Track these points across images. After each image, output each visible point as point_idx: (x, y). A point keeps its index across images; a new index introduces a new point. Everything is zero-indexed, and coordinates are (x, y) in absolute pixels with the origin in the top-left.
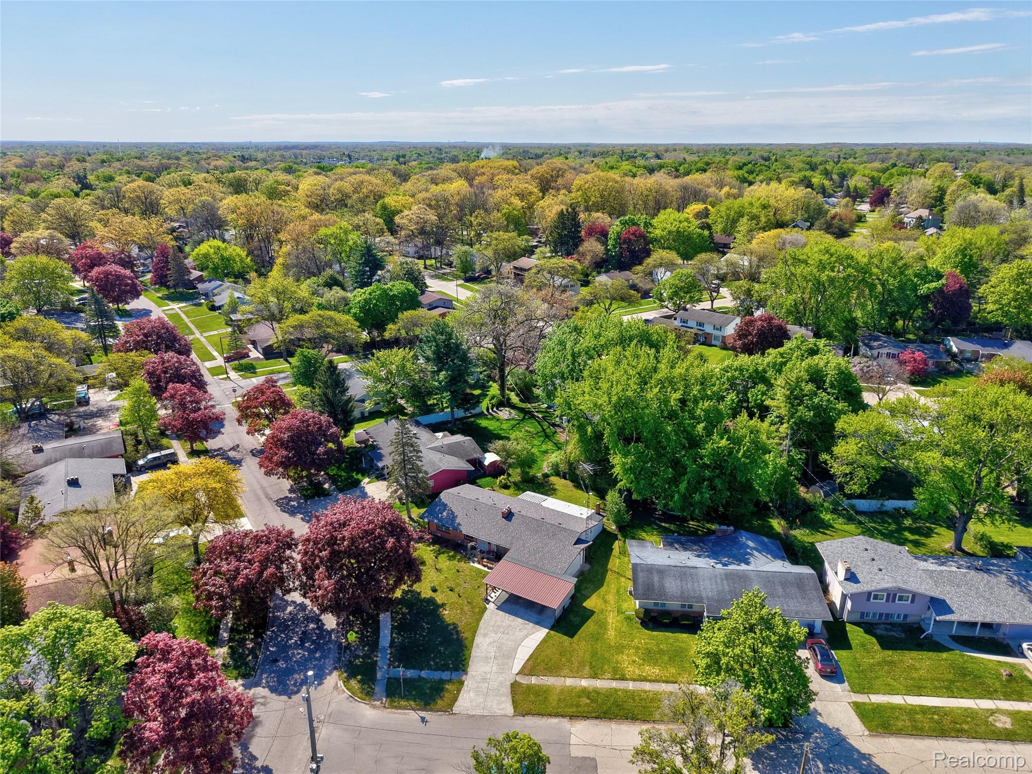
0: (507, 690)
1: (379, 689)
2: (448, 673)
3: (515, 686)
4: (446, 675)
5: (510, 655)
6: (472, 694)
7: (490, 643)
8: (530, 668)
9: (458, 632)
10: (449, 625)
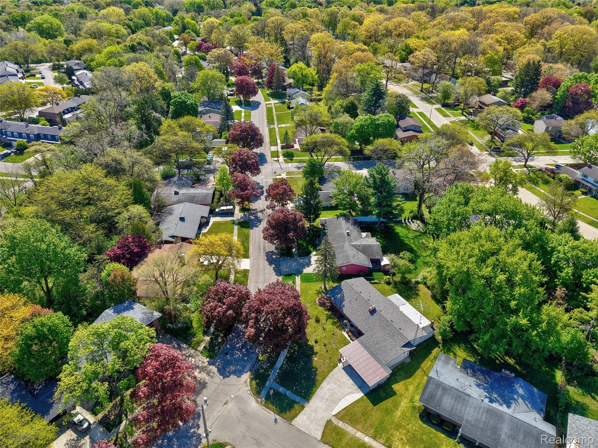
0: (323, 423)
1: (264, 392)
2: (299, 398)
3: (329, 422)
4: (298, 399)
5: (336, 402)
6: (305, 417)
7: (329, 390)
8: (342, 415)
9: (316, 374)
10: (313, 368)
